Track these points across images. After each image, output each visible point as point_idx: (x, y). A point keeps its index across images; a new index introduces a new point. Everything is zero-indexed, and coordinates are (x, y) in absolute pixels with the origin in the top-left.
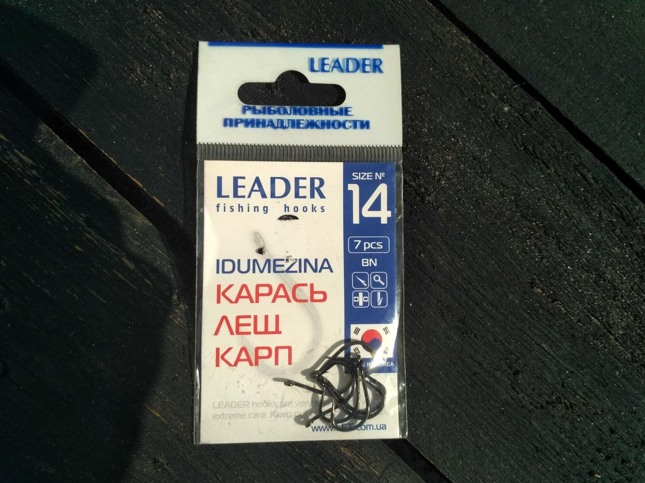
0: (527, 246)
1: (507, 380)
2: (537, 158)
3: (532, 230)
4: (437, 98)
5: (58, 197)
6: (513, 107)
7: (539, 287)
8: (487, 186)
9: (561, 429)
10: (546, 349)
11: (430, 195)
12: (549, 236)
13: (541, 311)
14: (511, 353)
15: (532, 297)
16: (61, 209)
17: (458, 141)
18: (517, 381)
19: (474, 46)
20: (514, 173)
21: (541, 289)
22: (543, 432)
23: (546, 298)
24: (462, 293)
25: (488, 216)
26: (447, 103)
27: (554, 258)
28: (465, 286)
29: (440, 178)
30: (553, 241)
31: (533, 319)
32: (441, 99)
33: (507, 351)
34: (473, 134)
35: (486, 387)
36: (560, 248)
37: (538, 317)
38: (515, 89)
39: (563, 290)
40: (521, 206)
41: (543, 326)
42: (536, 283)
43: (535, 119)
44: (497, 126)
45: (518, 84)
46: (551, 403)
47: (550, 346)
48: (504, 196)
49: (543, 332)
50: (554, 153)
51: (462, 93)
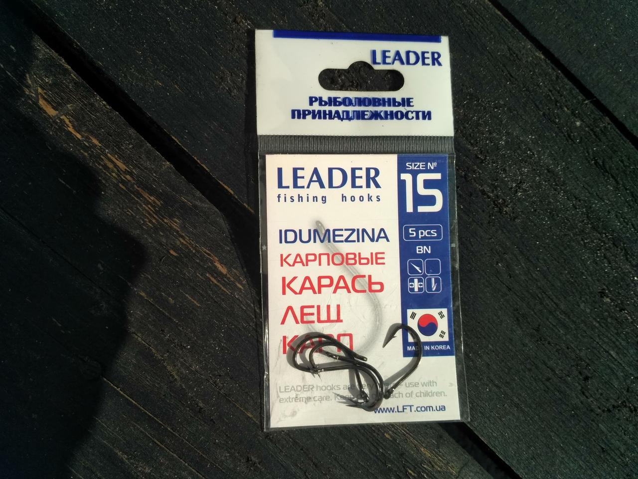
0: (597, 257)
1: (577, 384)
2: (607, 172)
3: (603, 241)
4: (514, 112)
5: (152, 203)
6: (584, 122)
7: (608, 297)
8: (560, 198)
9: (625, 431)
10: (614, 356)
11: (507, 206)
12: (617, 247)
13: (609, 320)
14: (581, 359)
15: (601, 306)
16: (156, 215)
17: (533, 154)
18: (587, 386)
19: (547, 61)
20: (586, 186)
21: (610, 299)
22: (610, 434)
23: (614, 307)
24: (537, 301)
25: (562, 228)
26: (523, 117)
27: (622, 269)
28: (539, 295)
29: (517, 190)
30: (622, 252)
31: (603, 327)
32: (517, 113)
33: (577, 358)
34: (547, 148)
35: (559, 392)
36: (627, 259)
37: (607, 326)
38: (586, 104)
39: (630, 299)
40: (593, 218)
41: (611, 334)
42: (606, 293)
43: (605, 135)
44: (570, 141)
45: (588, 99)
46: (617, 408)
47: (617, 353)
48: (576, 209)
49: (611, 340)
50: (622, 168)
51: (537, 107)
